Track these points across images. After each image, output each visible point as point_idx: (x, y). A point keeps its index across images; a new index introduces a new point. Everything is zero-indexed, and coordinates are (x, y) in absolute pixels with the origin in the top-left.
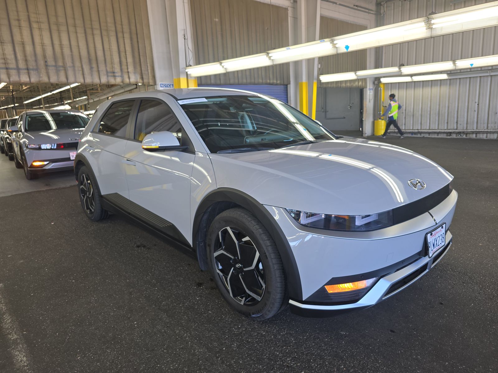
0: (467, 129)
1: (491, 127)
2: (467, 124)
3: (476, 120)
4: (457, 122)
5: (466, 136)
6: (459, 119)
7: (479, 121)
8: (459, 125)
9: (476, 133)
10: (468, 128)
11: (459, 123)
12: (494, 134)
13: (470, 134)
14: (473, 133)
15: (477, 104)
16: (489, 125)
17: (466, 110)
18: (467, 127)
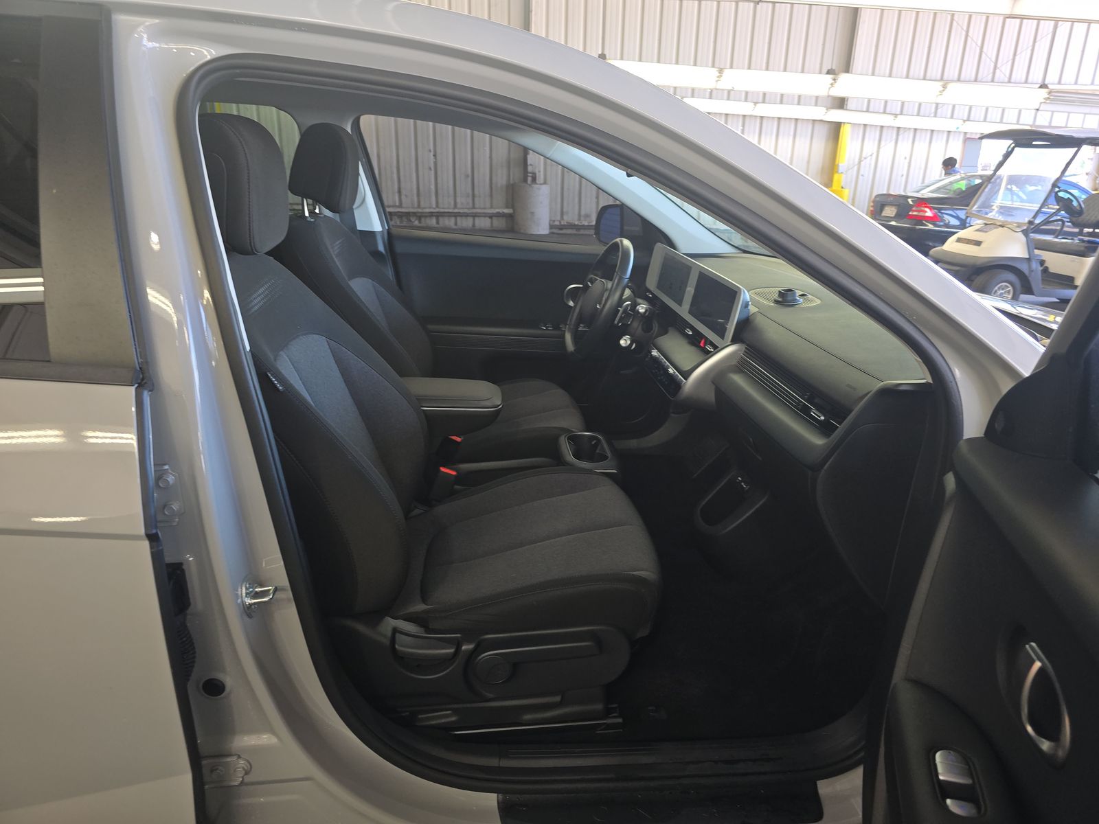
0: (419, 206)
1: (462, 204)
2: (418, 195)
3: (433, 187)
4: (399, 192)
5: (420, 222)
6: (403, 185)
7: (440, 192)
8: (403, 197)
9: (438, 215)
10: (422, 204)
11: (404, 192)
12: (469, 218)
13: (426, 217)
14: (431, 215)
15: (432, 154)
16: (458, 200)
17: (413, 165)
18: (419, 202)
